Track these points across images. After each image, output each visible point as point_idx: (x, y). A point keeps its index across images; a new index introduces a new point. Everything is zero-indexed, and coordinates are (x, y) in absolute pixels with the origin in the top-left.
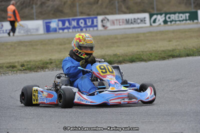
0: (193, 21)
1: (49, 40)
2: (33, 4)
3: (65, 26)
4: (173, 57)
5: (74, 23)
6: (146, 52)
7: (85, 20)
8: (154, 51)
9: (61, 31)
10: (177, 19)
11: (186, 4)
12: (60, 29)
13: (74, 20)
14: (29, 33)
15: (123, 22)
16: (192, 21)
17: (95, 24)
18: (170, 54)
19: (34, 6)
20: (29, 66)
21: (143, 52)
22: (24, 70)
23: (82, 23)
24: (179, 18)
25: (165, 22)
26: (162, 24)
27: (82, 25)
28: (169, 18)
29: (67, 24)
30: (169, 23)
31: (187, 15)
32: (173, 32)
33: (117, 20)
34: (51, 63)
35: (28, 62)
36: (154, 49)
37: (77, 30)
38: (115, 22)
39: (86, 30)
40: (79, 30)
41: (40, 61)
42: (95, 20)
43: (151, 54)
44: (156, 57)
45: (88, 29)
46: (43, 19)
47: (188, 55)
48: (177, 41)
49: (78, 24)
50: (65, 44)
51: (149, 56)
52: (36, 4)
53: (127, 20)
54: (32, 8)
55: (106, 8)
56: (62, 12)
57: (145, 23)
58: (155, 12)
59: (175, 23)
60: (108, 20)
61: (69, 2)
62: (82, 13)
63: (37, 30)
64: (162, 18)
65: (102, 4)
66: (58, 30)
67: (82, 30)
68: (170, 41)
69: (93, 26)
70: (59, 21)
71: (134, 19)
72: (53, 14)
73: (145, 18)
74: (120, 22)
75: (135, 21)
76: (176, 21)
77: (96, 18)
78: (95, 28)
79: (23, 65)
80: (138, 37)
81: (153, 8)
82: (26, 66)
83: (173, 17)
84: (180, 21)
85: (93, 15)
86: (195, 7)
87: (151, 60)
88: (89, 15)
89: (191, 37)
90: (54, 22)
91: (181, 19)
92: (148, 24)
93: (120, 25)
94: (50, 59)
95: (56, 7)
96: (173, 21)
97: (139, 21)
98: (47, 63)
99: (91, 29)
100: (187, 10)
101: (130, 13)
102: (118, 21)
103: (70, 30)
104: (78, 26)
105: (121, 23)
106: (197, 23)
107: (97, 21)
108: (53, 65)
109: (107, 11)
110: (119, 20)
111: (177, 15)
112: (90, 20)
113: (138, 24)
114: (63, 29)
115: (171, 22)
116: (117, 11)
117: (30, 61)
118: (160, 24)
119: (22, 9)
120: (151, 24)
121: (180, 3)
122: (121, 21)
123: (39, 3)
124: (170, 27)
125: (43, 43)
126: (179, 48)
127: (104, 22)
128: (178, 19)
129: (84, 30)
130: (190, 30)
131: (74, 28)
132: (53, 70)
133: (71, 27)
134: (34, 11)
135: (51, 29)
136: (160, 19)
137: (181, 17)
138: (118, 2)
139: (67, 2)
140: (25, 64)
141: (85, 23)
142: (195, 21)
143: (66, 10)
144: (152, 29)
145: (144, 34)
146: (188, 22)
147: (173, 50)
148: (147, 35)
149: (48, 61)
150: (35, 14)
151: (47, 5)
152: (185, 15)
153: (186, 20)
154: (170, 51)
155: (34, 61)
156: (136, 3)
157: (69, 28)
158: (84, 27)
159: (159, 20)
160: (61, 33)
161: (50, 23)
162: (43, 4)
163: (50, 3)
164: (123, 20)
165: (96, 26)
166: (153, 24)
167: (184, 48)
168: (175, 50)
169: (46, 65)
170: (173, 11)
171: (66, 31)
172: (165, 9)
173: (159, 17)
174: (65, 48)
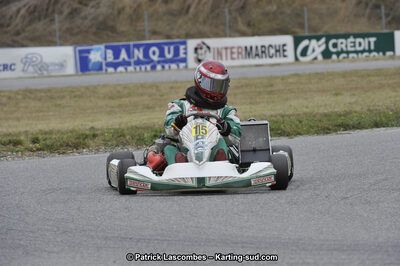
0: (384, 54)
1: (87, 88)
2: (53, 11)
3: (121, 59)
4: (346, 127)
5: (139, 54)
6: (289, 116)
7: (160, 47)
8: (305, 114)
9: (111, 70)
10: (350, 49)
11: (369, 18)
12: (109, 65)
13: (138, 46)
14: (45, 73)
15: (239, 53)
16: (381, 54)
17: (182, 55)
18: (340, 121)
19: (56, 16)
20: (48, 142)
21: (283, 116)
22: (38, 150)
23: (154, 53)
24: (354, 46)
25: (327, 54)
26: (320, 57)
27: (155, 58)
28: (335, 45)
29: (123, 55)
30: (334, 57)
31: (373, 40)
32: (344, 75)
33: (226, 48)
34: (94, 136)
35: (46, 133)
36: (305, 110)
37: (143, 67)
38: (224, 52)
39: (163, 67)
40: (149, 67)
41: (71, 132)
42: (182, 47)
43: (300, 122)
44: (311, 127)
45: (167, 66)
46: (75, 44)
47: (377, 125)
48: (354, 95)
49: (146, 55)
50: (120, 97)
51: (297, 126)
52: (61, 13)
53: (249, 48)
54: (53, 20)
55: (205, 22)
56: (113, 29)
57: (285, 56)
58: (307, 34)
59: (348, 57)
60: (208, 48)
61: (128, 10)
62: (154, 33)
63: (62, 65)
64: (319, 46)
65: (196, 15)
66: (104, 67)
67: (154, 68)
68: (336, 94)
69: (177, 59)
70: (107, 47)
71: (262, 46)
72: (95, 34)
73: (284, 45)
74: (232, 53)
75: (263, 51)
76: (348, 52)
77: (184, 43)
78: (182, 65)
79: (35, 141)
80: (272, 85)
81: (301, 26)
82: (42, 142)
83: (342, 44)
84: (356, 52)
85: (178, 37)
86: (389, 23)
87: (300, 134)
88: (168, 37)
89: (381, 87)
90: (98, 50)
91: (358, 48)
92: (291, 58)
93: (232, 59)
94: (92, 128)
95: (101, 18)
96: (342, 52)
97: (272, 51)
98: (87, 137)
99: (174, 66)
100: (372, 31)
101: (253, 35)
102: (229, 51)
103: (130, 68)
104: (146, 60)
105: (235, 56)
106: (393, 57)
107: (186, 49)
108: (98, 140)
109: (206, 29)
110: (232, 48)
111: (351, 39)
112: (172, 48)
113: (271, 57)
114: (115, 66)
115: (338, 54)
116: (228, 31)
117: (51, 132)
118: (316, 58)
119: (31, 22)
120: (297, 59)
121: (357, 16)
122: (235, 50)
123: (66, 11)
124: (335, 65)
125: (75, 93)
126: (358, 109)
127: (199, 51)
128: (353, 49)
129: (159, 67)
130: (379, 73)
131: (138, 62)
132: (98, 151)
133: (132, 61)
134: (56, 26)
135: (90, 66)
136: (316, 47)
137: (360, 44)
138: (230, 12)
139: (123, 9)
140: (40, 137)
141: (162, 54)
142: (389, 53)
143: (122, 27)
144: (298, 69)
145: (283, 78)
146: (375, 54)
147: (346, 114)
148: (290, 80)
149: (87, 132)
150: (58, 34)
151: (83, 14)
152: (367, 40)
153: (370, 51)
154: (340, 116)
155: (59, 131)
156: (266, 14)
157: (129, 64)
158: (159, 62)
159: (314, 51)
160: (111, 73)
161: (88, 51)
162: (74, 13)
163: (88, 11)
164: (239, 47)
165: (184, 60)
166: (302, 59)
167: (369, 110)
168: (350, 113)
169: (84, 139)
170: (342, 31)
171: (121, 69)
172: (327, 28)
173: (314, 43)
174: (120, 106)
